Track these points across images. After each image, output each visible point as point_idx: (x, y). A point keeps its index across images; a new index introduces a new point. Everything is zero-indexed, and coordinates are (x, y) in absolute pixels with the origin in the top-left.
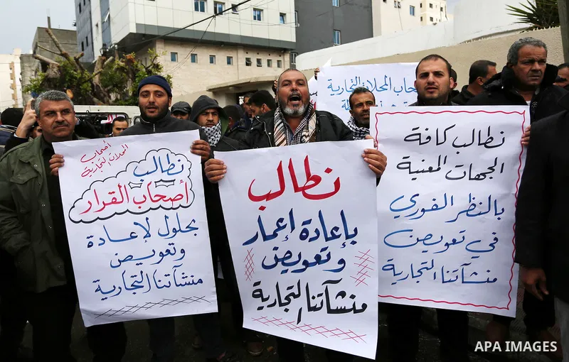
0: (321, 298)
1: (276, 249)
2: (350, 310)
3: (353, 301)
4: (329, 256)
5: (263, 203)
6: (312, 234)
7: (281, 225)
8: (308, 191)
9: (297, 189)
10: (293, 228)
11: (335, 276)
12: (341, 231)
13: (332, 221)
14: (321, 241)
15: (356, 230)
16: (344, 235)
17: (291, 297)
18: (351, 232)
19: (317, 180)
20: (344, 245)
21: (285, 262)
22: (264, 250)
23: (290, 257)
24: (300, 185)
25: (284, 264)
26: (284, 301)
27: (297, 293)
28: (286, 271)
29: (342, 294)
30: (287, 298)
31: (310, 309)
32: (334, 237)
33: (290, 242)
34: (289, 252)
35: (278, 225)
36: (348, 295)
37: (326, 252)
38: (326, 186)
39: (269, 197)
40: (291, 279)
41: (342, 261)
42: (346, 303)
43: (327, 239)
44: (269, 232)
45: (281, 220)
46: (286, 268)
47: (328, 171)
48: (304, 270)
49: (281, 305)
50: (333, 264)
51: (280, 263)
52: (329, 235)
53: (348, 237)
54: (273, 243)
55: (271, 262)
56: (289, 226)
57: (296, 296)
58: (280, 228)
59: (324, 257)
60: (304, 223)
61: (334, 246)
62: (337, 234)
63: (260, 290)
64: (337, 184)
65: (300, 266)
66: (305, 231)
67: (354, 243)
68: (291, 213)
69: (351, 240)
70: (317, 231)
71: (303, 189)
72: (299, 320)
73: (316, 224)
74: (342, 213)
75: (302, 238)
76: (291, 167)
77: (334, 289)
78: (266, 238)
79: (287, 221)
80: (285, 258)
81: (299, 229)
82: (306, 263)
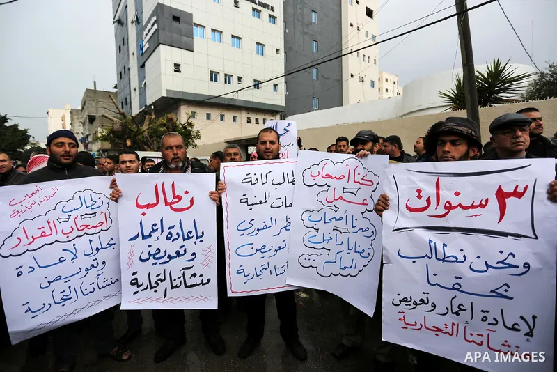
0: (180, 280)
1: (150, 246)
2: (199, 284)
3: (201, 278)
4: (185, 251)
5: (145, 210)
6: (175, 236)
7: (155, 228)
8: (174, 206)
9: (167, 203)
10: (162, 232)
11: (189, 264)
12: (194, 234)
13: (188, 227)
14: (180, 241)
15: (203, 233)
16: (195, 237)
17: (159, 282)
18: (200, 234)
19: (179, 198)
20: (195, 243)
21: (156, 256)
22: (141, 247)
23: (159, 253)
24: (169, 201)
25: (154, 258)
26: (153, 285)
27: (163, 279)
28: (156, 263)
29: (194, 275)
30: (156, 283)
31: (173, 288)
32: (189, 238)
33: (159, 242)
34: (158, 249)
35: (152, 228)
36: (198, 275)
37: (183, 249)
38: (185, 203)
39: (149, 206)
40: (159, 269)
41: (194, 254)
42: (197, 280)
43: (184, 240)
44: (146, 234)
45: (155, 225)
46: (156, 261)
47: (187, 192)
48: (168, 262)
49: (151, 288)
50: (188, 256)
51: (152, 257)
52: (186, 237)
53: (198, 238)
54: (148, 241)
55: (145, 256)
56: (160, 230)
57: (162, 281)
58: (154, 231)
59: (182, 252)
60: (170, 228)
61: (189, 244)
62: (190, 235)
63: (136, 279)
64: (192, 201)
65: (165, 259)
66: (170, 234)
67: (201, 241)
68: (162, 220)
69: (199, 240)
70: (178, 234)
71: (171, 204)
72: (165, 296)
73: (178, 229)
74: (194, 221)
75: (168, 239)
76: (163, 187)
77: (188, 273)
78: (144, 237)
79: (159, 226)
80: (155, 254)
81: (166, 232)
82: (170, 257)
